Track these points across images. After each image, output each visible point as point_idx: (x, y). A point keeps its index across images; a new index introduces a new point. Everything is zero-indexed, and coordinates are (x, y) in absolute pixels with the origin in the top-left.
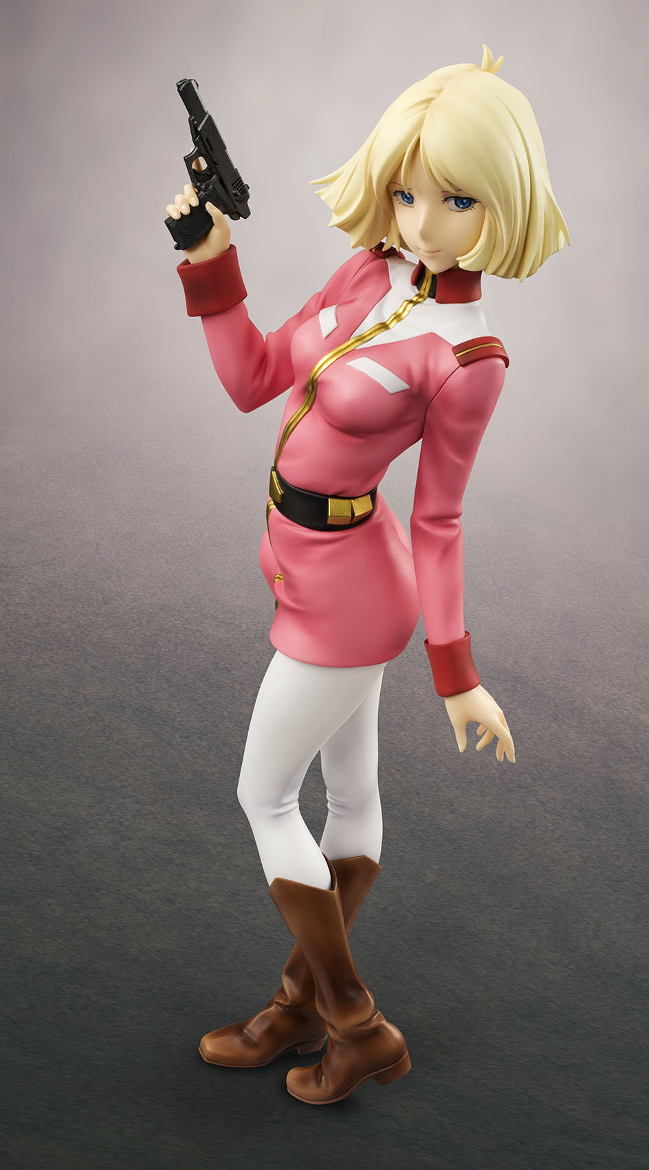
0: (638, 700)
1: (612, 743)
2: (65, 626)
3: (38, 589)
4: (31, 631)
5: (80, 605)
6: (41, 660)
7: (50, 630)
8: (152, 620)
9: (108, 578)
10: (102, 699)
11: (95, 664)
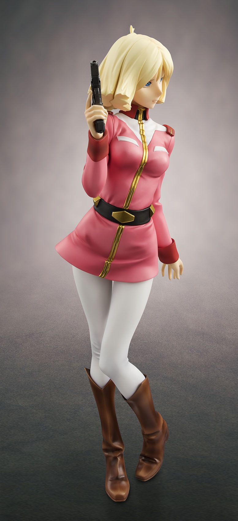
2: (63, 347)
3: (52, 337)
4: (53, 351)
5: (66, 339)
6: (57, 359)
7: (58, 349)
9: (72, 329)
10: (78, 367)
11: (74, 357)
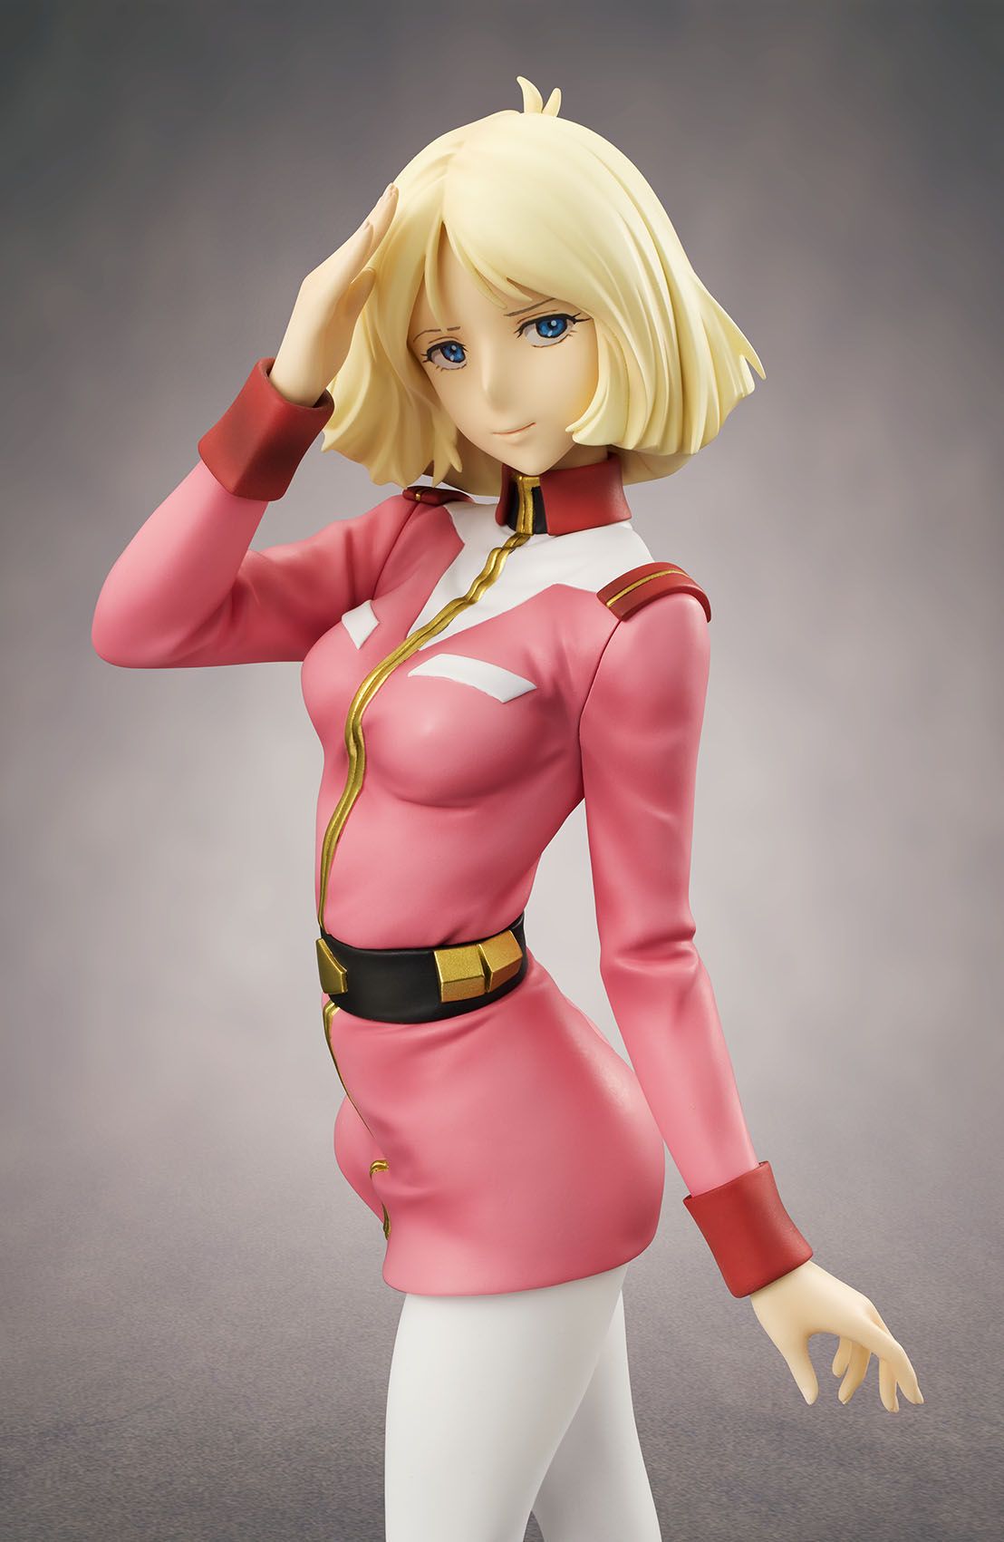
0: (941, 1418)
1: (920, 1480)
3: (149, 1441)
4: (152, 1496)
6: (172, 1529)
7: (176, 1489)
8: (301, 1449)
